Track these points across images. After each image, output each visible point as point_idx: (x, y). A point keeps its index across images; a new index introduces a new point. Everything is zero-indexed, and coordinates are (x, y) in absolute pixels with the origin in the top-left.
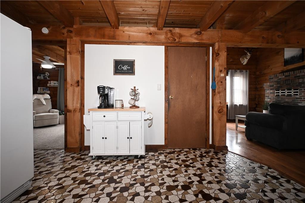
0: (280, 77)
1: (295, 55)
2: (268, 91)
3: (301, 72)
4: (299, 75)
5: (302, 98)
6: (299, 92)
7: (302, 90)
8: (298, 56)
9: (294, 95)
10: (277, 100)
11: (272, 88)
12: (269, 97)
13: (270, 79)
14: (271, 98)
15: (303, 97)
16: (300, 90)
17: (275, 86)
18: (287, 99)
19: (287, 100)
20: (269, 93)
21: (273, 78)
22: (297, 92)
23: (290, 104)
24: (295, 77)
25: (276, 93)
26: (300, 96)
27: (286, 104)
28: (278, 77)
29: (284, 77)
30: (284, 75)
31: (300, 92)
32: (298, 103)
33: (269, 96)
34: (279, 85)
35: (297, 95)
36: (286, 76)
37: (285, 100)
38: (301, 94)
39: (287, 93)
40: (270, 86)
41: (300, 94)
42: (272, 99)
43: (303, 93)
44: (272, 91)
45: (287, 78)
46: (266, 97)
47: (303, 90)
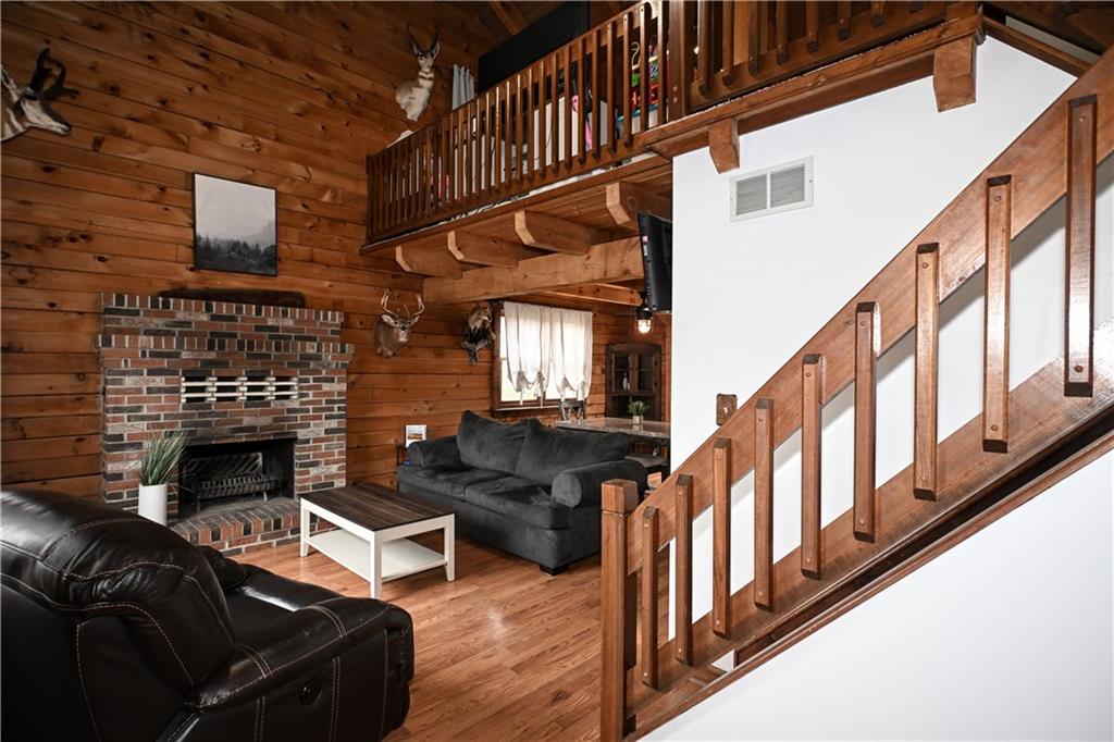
0: (181, 316)
1: (251, 243)
2: (129, 381)
3: (285, 314)
4: (276, 324)
5: (308, 411)
6: (296, 388)
7: (307, 381)
8: (262, 249)
9: (278, 397)
10: (196, 424)
11: (165, 363)
12: (145, 412)
13: (109, 311)
14: (158, 417)
15: (311, 407)
16: (301, 381)
17: (185, 355)
18: (250, 414)
19: (247, 421)
20: (139, 391)
21: (136, 313)
22: (287, 388)
23: (263, 436)
24: (257, 328)
25: (189, 389)
26: (302, 403)
27: (243, 438)
28: (172, 315)
29: (205, 317)
30: (209, 309)
31: (301, 388)
32: (296, 426)
33: (139, 409)
34: (212, 355)
35: (288, 397)
36: (214, 318)
37: (241, 420)
38: (307, 395)
39: (249, 391)
40: (153, 354)
41: (301, 396)
42: (162, 421)
43: (311, 393)
44: (160, 381)
45: (224, 326)
46: (117, 410)
47: (312, 383)
